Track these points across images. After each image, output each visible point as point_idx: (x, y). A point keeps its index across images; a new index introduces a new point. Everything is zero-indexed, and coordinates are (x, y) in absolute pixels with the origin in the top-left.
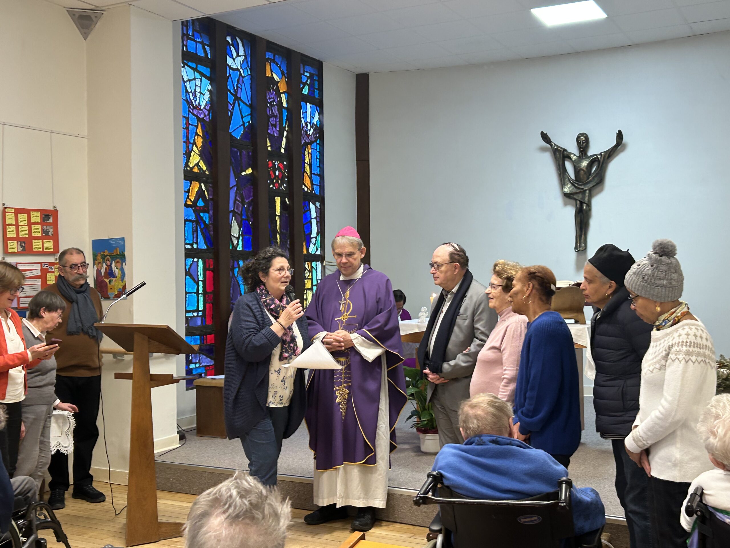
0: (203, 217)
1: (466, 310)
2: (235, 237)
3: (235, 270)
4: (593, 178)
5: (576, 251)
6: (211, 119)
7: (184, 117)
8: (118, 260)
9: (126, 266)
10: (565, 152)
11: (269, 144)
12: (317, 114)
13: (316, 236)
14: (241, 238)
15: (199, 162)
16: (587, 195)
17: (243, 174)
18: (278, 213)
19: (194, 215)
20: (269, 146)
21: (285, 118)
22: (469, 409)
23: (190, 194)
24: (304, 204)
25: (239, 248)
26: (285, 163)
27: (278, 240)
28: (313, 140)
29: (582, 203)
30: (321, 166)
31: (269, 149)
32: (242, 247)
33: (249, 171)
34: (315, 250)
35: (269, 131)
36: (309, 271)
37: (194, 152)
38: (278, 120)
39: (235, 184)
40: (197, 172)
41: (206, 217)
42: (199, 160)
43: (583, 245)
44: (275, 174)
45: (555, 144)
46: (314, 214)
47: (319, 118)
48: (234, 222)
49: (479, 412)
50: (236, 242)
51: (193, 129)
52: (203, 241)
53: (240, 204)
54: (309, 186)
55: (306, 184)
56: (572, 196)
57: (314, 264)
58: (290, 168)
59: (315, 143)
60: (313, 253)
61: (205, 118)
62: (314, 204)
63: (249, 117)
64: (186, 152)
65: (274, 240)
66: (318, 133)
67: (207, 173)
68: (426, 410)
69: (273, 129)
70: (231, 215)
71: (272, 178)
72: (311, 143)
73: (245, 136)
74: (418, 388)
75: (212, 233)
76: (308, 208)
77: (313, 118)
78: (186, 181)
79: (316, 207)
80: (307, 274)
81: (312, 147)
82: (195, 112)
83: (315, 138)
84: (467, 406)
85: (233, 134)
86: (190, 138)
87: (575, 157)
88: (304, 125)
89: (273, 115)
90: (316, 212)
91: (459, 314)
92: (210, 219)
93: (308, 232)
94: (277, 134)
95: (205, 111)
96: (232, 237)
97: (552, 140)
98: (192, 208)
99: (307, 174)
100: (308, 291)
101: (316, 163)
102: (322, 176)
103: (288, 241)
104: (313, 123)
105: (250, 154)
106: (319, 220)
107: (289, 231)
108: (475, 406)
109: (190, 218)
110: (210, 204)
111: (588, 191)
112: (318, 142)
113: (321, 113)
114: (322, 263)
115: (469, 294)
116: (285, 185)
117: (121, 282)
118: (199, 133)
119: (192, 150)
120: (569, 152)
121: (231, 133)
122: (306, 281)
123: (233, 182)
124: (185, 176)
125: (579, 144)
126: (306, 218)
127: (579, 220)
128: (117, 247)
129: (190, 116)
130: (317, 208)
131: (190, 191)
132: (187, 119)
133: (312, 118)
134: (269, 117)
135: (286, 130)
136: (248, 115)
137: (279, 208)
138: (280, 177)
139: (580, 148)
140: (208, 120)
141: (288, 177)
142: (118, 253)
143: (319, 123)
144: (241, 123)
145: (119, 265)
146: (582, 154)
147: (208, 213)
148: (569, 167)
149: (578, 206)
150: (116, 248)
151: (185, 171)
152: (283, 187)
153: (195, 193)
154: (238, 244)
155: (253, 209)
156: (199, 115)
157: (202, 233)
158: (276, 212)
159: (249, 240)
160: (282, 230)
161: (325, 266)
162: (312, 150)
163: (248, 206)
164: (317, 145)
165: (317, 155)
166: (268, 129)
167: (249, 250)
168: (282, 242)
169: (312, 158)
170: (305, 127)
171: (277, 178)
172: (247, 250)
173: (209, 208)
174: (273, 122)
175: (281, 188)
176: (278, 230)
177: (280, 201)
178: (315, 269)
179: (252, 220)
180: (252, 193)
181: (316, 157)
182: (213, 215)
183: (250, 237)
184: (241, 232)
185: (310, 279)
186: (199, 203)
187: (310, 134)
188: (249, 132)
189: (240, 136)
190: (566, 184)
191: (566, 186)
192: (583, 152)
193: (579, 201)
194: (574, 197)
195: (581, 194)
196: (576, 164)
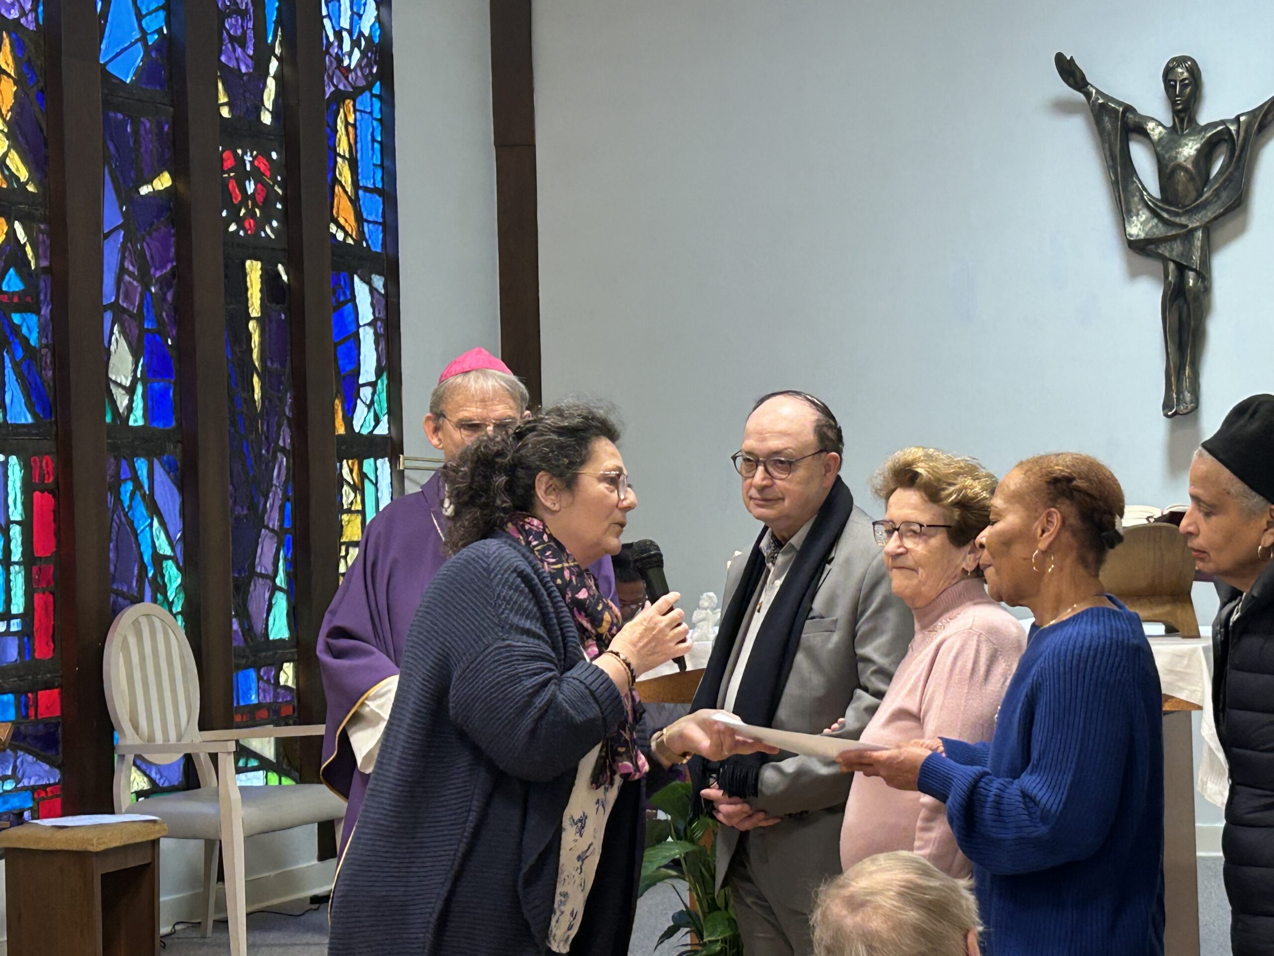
0: (19, 327)
1: (831, 602)
2: (120, 385)
3: (122, 489)
4: (1217, 193)
5: (1166, 415)
6: (41, 22)
10: (1130, 116)
11: (223, 99)
12: (371, 4)
13: (374, 379)
14: (139, 389)
15: (6, 155)
16: (1198, 243)
17: (145, 190)
18: (255, 310)
20: (223, 104)
21: (272, 16)
22: (844, 912)
24: (336, 282)
25: (136, 421)
26: (274, 155)
27: (257, 395)
28: (361, 83)
29: (1182, 269)
30: (387, 163)
31: (225, 112)
32: (144, 416)
33: (164, 182)
34: (373, 424)
35: (224, 58)
36: (354, 488)
38: (250, 25)
39: (120, 221)
41: (29, 325)
42: (5, 149)
43: (1188, 396)
44: (244, 190)
45: (1098, 91)
46: (366, 313)
47: (378, 18)
48: (117, 340)
49: (876, 924)
50: (126, 402)
52: (23, 401)
53: (135, 283)
54: (351, 224)
55: (342, 221)
56: (1152, 247)
57: (368, 465)
58: (291, 170)
59: (367, 94)
60: (365, 432)
61: (23, 21)
62: (369, 282)
63: (162, 14)
65: (245, 395)
66: (376, 62)
67: (31, 188)
68: (719, 909)
69: (234, 50)
70: (108, 316)
71: (235, 202)
72: (355, 94)
73: (147, 73)
74: (692, 841)
75: (50, 373)
76: (348, 293)
77: (360, 16)
79: (373, 290)
80: (348, 496)
81: (358, 107)
83: (365, 77)
84: (837, 901)
85: (111, 69)
87: (1160, 128)
88: (332, 38)
89: (237, 11)
90: (372, 305)
91: (811, 614)
92: (42, 332)
93: (350, 368)
94: (247, 66)
96: (112, 386)
97: (1089, 80)
99: (343, 188)
100: (351, 550)
101: (371, 157)
102: (388, 195)
103: (289, 395)
104: (361, 34)
105: (166, 128)
106: (381, 331)
107: (288, 365)
108: (863, 904)
110: (42, 284)
111: (1199, 234)
112: (376, 90)
113: (384, 2)
114: (394, 462)
115: (840, 554)
118: (4, 65)
120: (1141, 117)
121: (105, 64)
122: (345, 517)
123: (112, 215)
125: (1170, 90)
126: (342, 324)
127: (1176, 323)
130: (376, 295)
133: (357, 16)
134: (223, 16)
135: (276, 56)
136: (157, 10)
137: (259, 295)
138: (260, 199)
139: (1173, 103)
140: (32, 27)
141: (284, 200)
143: (378, 33)
144: (137, 35)
146: (1182, 121)
147: (38, 313)
149: (1170, 278)
152: (268, 231)
154: (130, 408)
155: (176, 297)
156: (3, 12)
157: (20, 377)
158: (248, 308)
159: (164, 394)
160: (269, 364)
161: (403, 471)
162: (358, 114)
163: (161, 289)
164: (374, 99)
165: (371, 129)
166: (220, 53)
167: (165, 425)
168: (270, 401)
169: (358, 139)
170: (336, 44)
171: (250, 203)
172: (161, 427)
173: (38, 296)
174: (236, 31)
175: (263, 234)
176: (257, 364)
177: (260, 272)
178: (371, 481)
179: (174, 332)
180: (173, 250)
181: (369, 137)
182: (52, 319)
183: (168, 385)
184: (142, 372)
185: (357, 512)
186: (8, 283)
187: (352, 67)
188: (160, 62)
189: (134, 75)
190: (1134, 211)
191: (1135, 218)
192: (1182, 115)
193: (1174, 262)
194: (1160, 251)
195: (1179, 242)
196: (1162, 152)
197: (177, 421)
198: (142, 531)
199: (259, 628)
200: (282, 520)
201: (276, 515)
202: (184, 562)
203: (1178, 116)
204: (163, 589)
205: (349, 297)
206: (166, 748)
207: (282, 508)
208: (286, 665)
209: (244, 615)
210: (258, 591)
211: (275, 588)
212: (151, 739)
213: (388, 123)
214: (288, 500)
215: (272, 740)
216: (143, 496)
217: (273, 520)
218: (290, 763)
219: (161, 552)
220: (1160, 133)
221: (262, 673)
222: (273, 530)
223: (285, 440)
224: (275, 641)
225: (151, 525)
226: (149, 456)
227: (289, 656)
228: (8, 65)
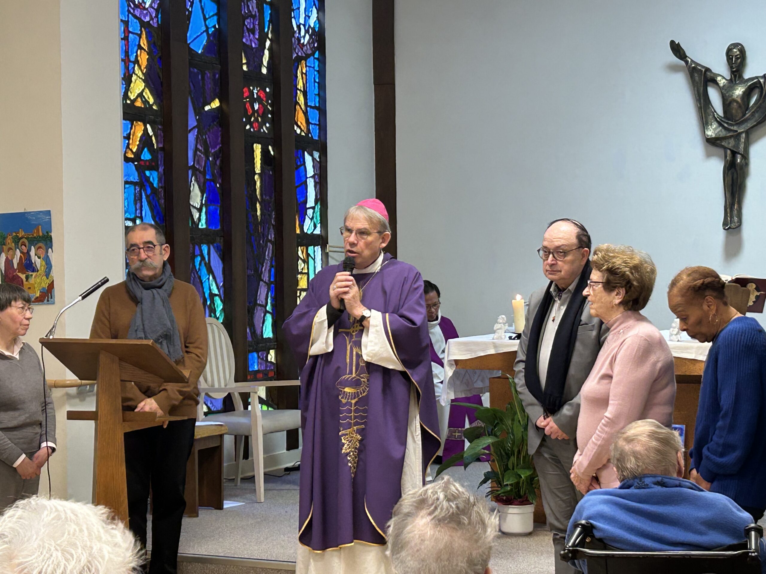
0: (149, 177)
2: (195, 207)
3: (196, 260)
4: (753, 115)
5: (724, 229)
6: (160, 23)
7: (122, 20)
8: (40, 244)
9: (53, 254)
10: (708, 73)
11: (244, 61)
12: (315, 11)
13: (314, 205)
14: (204, 210)
15: (143, 91)
16: (743, 140)
17: (207, 108)
18: (258, 170)
19: (136, 174)
20: (244, 64)
21: (267, 18)
23: (131, 141)
24: (296, 155)
25: (202, 225)
26: (268, 90)
27: (259, 213)
28: (309, 52)
29: (734, 154)
30: (322, 94)
31: (245, 68)
32: (206, 223)
33: (216, 104)
34: (313, 228)
35: (244, 40)
36: (304, 261)
37: (137, 75)
38: (257, 23)
39: (196, 124)
40: (141, 107)
41: (153, 177)
42: (143, 87)
43: (736, 219)
44: (253, 108)
45: (692, 61)
46: (310, 172)
47: (318, 17)
48: (194, 185)
50: (197, 216)
51: (134, 40)
52: (150, 215)
53: (202, 155)
54: (304, 125)
55: (299, 123)
56: (718, 142)
57: (311, 249)
58: (275, 97)
59: (312, 58)
60: (309, 232)
61: (151, 22)
62: (311, 155)
63: (215, 18)
64: (125, 75)
65: (252, 213)
66: (317, 41)
67: (155, 107)
69: (249, 36)
70: (190, 172)
71: (249, 114)
72: (306, 57)
73: (207, 48)
75: (163, 201)
76: (302, 160)
77: (309, 17)
78: (125, 122)
79: (314, 159)
80: (301, 265)
81: (308, 65)
82: (137, 13)
83: (311, 49)
85: (192, 46)
86: (130, 54)
87: (724, 80)
88: (295, 29)
89: (251, 16)
90: (313, 167)
91: (582, 323)
92: (160, 180)
93: (302, 200)
94: (255, 44)
95: (151, 10)
96: (191, 208)
97: (687, 55)
98: (133, 163)
99: (300, 106)
100: (302, 292)
101: (314, 90)
102: (322, 110)
103: (273, 213)
104: (309, 26)
105: (217, 76)
106: (317, 180)
107: (274, 198)
109: (132, 179)
110: (160, 156)
111: (744, 135)
112: (316, 55)
113: (321, 9)
114: (324, 247)
116: (268, 125)
117: (45, 277)
118: (142, 45)
119: (134, 72)
120: (714, 74)
121: (190, 43)
122: (299, 276)
123: (192, 122)
124: (124, 113)
125: (730, 61)
126: (299, 177)
127: (730, 182)
128: (39, 224)
129: (130, 20)
130: (315, 161)
131: (131, 137)
132: (126, 23)
133: (307, 17)
134: (244, 18)
135: (269, 38)
136: (213, 16)
137: (260, 162)
138: (261, 112)
139: (731, 68)
140: (156, 25)
141: (272, 113)
142: (41, 234)
143: (318, 26)
144: (204, 29)
145: (41, 252)
146: (735, 76)
147: (157, 170)
148: (714, 95)
149: (728, 158)
150: (36, 226)
151: (125, 106)
152: (264, 128)
153: (138, 139)
154: (199, 219)
155: (222, 161)
156: (142, 18)
157: (149, 203)
158: (254, 168)
159: (215, 212)
160: (264, 197)
161: (328, 253)
162: (307, 68)
163: (214, 159)
164: (315, 60)
165: (314, 76)
166: (243, 37)
167: (216, 228)
168: (265, 216)
169: (308, 81)
170: (298, 32)
171: (256, 114)
172: (214, 228)
173: (158, 162)
174: (250, 26)
175: (262, 131)
176: (259, 197)
177: (260, 150)
178: (312, 258)
179: (220, 181)
180: (220, 139)
181: (313, 80)
182: (164, 173)
183: (217, 208)
184: (205, 201)
185: (305, 273)
186: (144, 156)
187: (305, 44)
188: (215, 42)
189: (203, 49)
190: (710, 123)
191: (710, 126)
192: (735, 73)
193: (730, 149)
194: (723, 144)
195: (732, 139)
196: (725, 92)
197: (221, 226)
198: (205, 281)
199: (258, 332)
200: (270, 277)
201: (267, 275)
202: (224, 297)
203: (733, 74)
204: (214, 311)
205: (302, 163)
206: (220, 390)
207: (270, 271)
208: (271, 351)
209: (252, 326)
210: (258, 313)
211: (266, 312)
212: (213, 385)
213: (322, 73)
214: (273, 267)
215: (264, 388)
216: (205, 264)
217: (266, 277)
218: (272, 401)
219: (213, 292)
220: (724, 83)
221: (260, 355)
222: (265, 282)
223: (272, 236)
224: (266, 339)
225: (209, 279)
226: (208, 244)
227: (272, 347)
228: (144, 45)
